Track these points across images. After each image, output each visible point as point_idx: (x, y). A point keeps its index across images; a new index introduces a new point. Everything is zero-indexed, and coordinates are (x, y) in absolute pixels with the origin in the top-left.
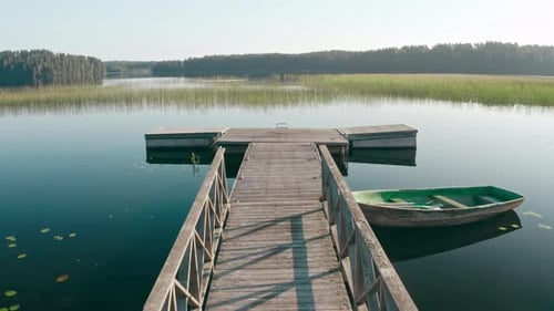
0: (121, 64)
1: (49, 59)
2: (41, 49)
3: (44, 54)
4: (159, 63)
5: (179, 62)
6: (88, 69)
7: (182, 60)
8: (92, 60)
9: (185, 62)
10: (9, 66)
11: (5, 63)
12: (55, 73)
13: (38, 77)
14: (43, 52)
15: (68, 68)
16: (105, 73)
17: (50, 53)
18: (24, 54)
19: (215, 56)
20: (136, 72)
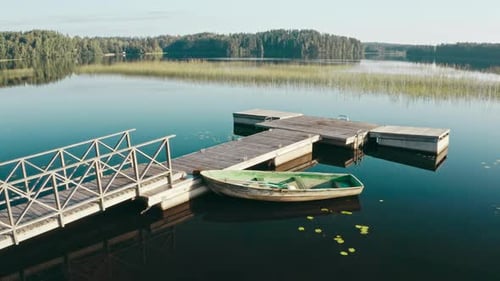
0: (379, 45)
1: (315, 38)
2: (309, 29)
3: (312, 34)
4: (413, 46)
5: (432, 47)
6: (348, 48)
7: (435, 45)
8: (353, 41)
9: (438, 47)
10: (282, 41)
11: (279, 40)
12: (320, 50)
13: (306, 52)
14: (311, 31)
15: (331, 48)
16: (364, 53)
17: (317, 33)
18: (295, 33)
19: (467, 43)
20: (392, 54)
